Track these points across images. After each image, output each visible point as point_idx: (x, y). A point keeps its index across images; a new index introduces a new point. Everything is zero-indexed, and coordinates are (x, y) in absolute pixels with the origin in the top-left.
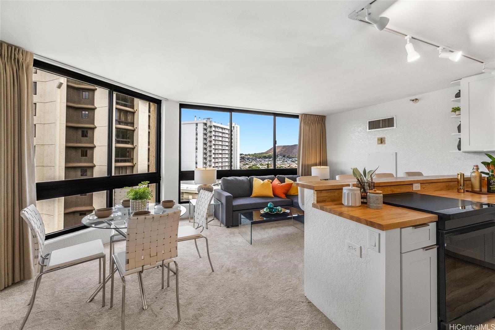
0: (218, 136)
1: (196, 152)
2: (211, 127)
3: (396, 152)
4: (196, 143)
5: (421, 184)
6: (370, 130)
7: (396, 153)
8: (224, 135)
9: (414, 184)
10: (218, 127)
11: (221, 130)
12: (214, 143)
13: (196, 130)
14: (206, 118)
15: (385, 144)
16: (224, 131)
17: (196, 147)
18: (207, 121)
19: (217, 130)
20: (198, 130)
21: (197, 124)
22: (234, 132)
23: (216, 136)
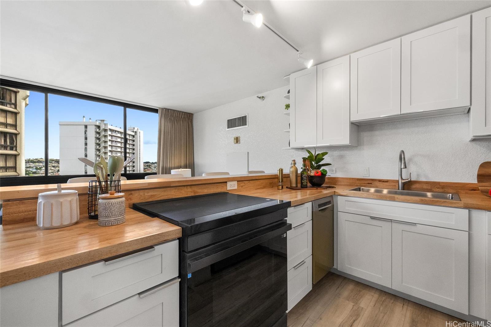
0: (116, 141)
2: (105, 130)
3: (248, 151)
4: (86, 149)
5: (238, 181)
6: (229, 129)
7: (248, 153)
9: (228, 182)
10: (116, 131)
11: (119, 135)
12: (111, 150)
13: (85, 133)
14: (99, 120)
15: (240, 143)
17: (86, 153)
18: (100, 123)
19: (114, 134)
20: (87, 133)
21: (87, 126)
22: (136, 138)
23: (113, 141)
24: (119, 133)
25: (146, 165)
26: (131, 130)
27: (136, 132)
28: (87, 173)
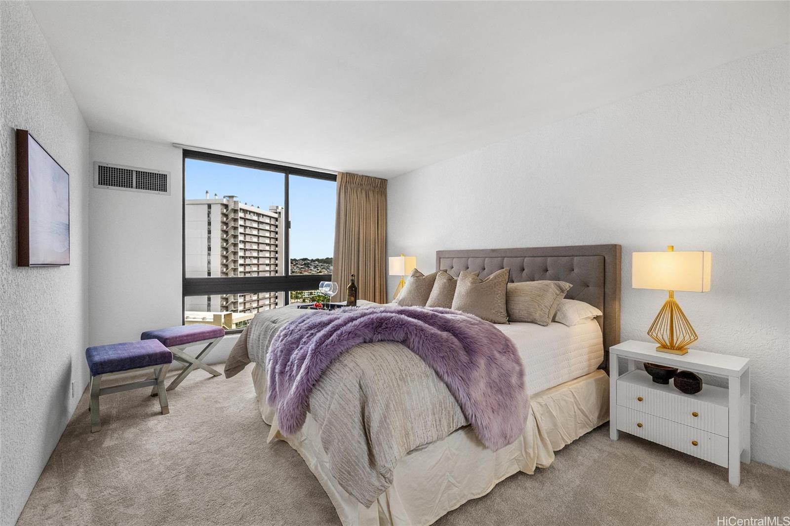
0: (250, 228)
1: (209, 254)
2: (235, 211)
4: (209, 238)
8: (261, 226)
10: (250, 212)
11: (255, 218)
13: (209, 216)
14: (227, 196)
16: (261, 219)
17: (209, 245)
18: (228, 201)
19: (248, 216)
20: (212, 216)
21: (210, 206)
22: (280, 222)
23: (247, 227)
24: (255, 215)
25: (303, 263)
26: (273, 211)
27: (280, 213)
28: (210, 276)
